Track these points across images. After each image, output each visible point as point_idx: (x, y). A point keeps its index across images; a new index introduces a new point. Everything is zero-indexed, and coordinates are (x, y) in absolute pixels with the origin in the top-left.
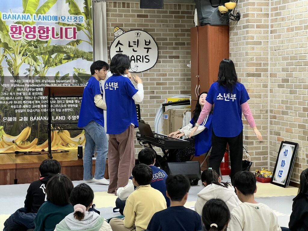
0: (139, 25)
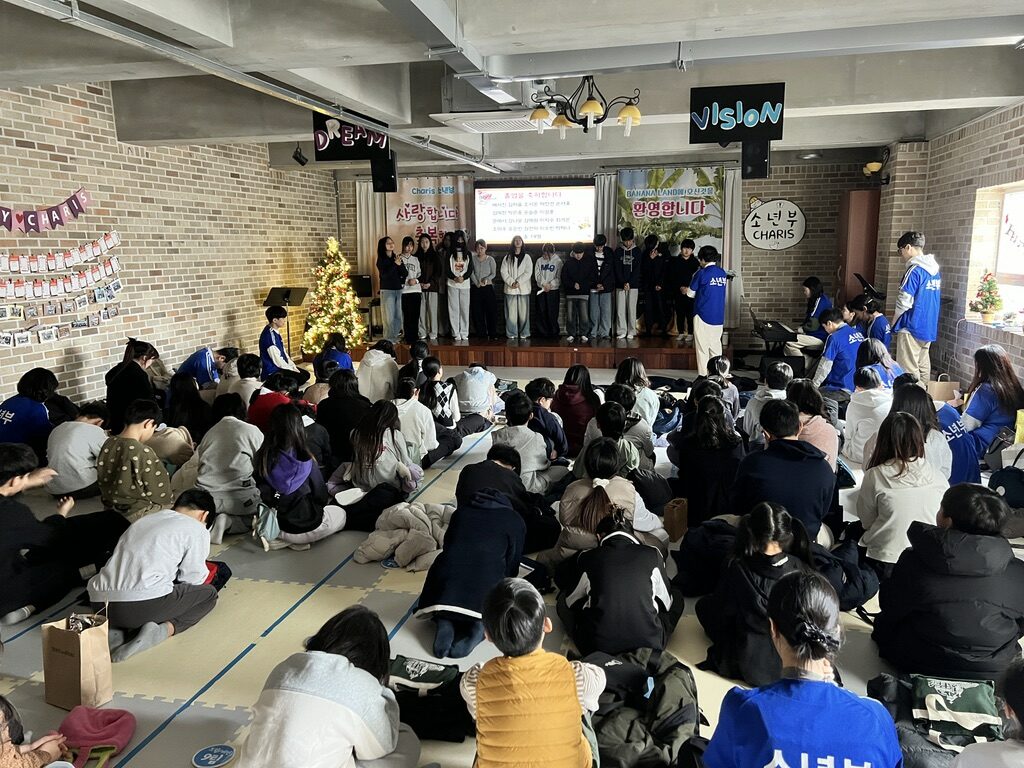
0: (782, 194)
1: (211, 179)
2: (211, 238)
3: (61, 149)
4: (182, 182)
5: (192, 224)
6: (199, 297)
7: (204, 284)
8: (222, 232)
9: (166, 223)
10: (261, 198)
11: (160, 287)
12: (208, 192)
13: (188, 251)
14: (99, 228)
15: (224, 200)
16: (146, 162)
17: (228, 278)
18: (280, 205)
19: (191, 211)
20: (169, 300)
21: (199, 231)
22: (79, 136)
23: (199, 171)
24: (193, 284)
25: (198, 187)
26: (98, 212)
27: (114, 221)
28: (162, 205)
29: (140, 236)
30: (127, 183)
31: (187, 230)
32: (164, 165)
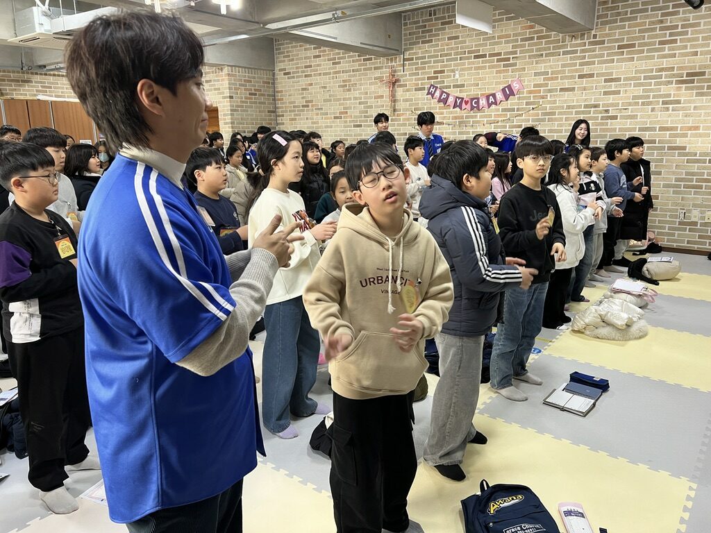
3: (506, 53)
9: (605, 93)
13: (634, 117)
14: (527, 104)
16: (590, 43)
22: (522, 40)
26: (530, 92)
27: (543, 97)
28: (603, 78)
29: (569, 107)
30: (563, 66)
31: (635, 97)
32: (617, 40)
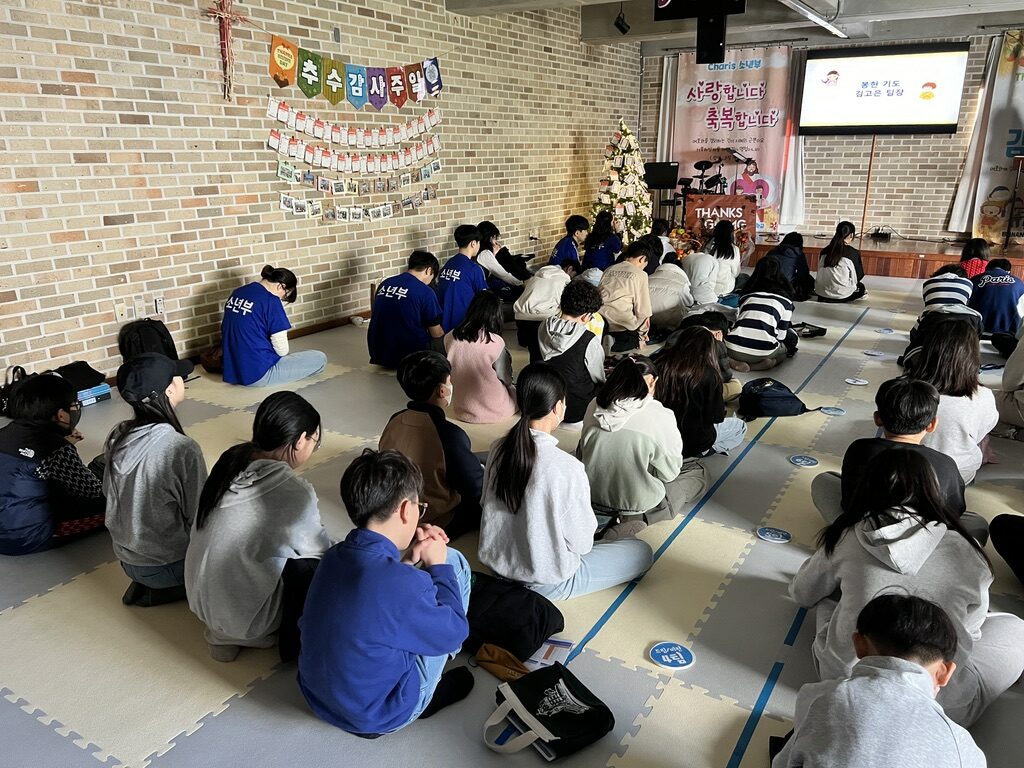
1: (525, 53)
2: (521, 118)
3: (397, 18)
4: (500, 56)
5: (506, 102)
6: (506, 182)
7: (512, 167)
8: (532, 111)
9: (484, 101)
10: (570, 75)
11: (473, 169)
12: (523, 68)
13: (500, 131)
14: (424, 104)
15: (536, 77)
16: (469, 33)
17: (532, 162)
18: (588, 84)
19: (506, 88)
20: (480, 183)
21: (512, 110)
22: (412, 4)
23: (516, 43)
24: (503, 168)
25: (513, 62)
28: (480, 81)
29: (459, 114)
30: (451, 56)
31: (501, 109)
